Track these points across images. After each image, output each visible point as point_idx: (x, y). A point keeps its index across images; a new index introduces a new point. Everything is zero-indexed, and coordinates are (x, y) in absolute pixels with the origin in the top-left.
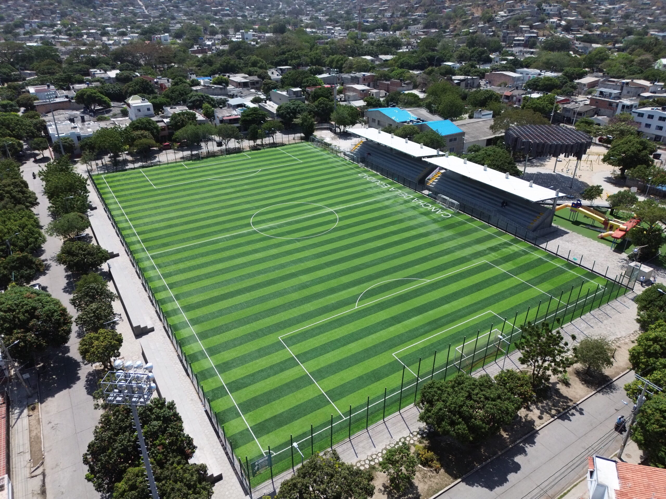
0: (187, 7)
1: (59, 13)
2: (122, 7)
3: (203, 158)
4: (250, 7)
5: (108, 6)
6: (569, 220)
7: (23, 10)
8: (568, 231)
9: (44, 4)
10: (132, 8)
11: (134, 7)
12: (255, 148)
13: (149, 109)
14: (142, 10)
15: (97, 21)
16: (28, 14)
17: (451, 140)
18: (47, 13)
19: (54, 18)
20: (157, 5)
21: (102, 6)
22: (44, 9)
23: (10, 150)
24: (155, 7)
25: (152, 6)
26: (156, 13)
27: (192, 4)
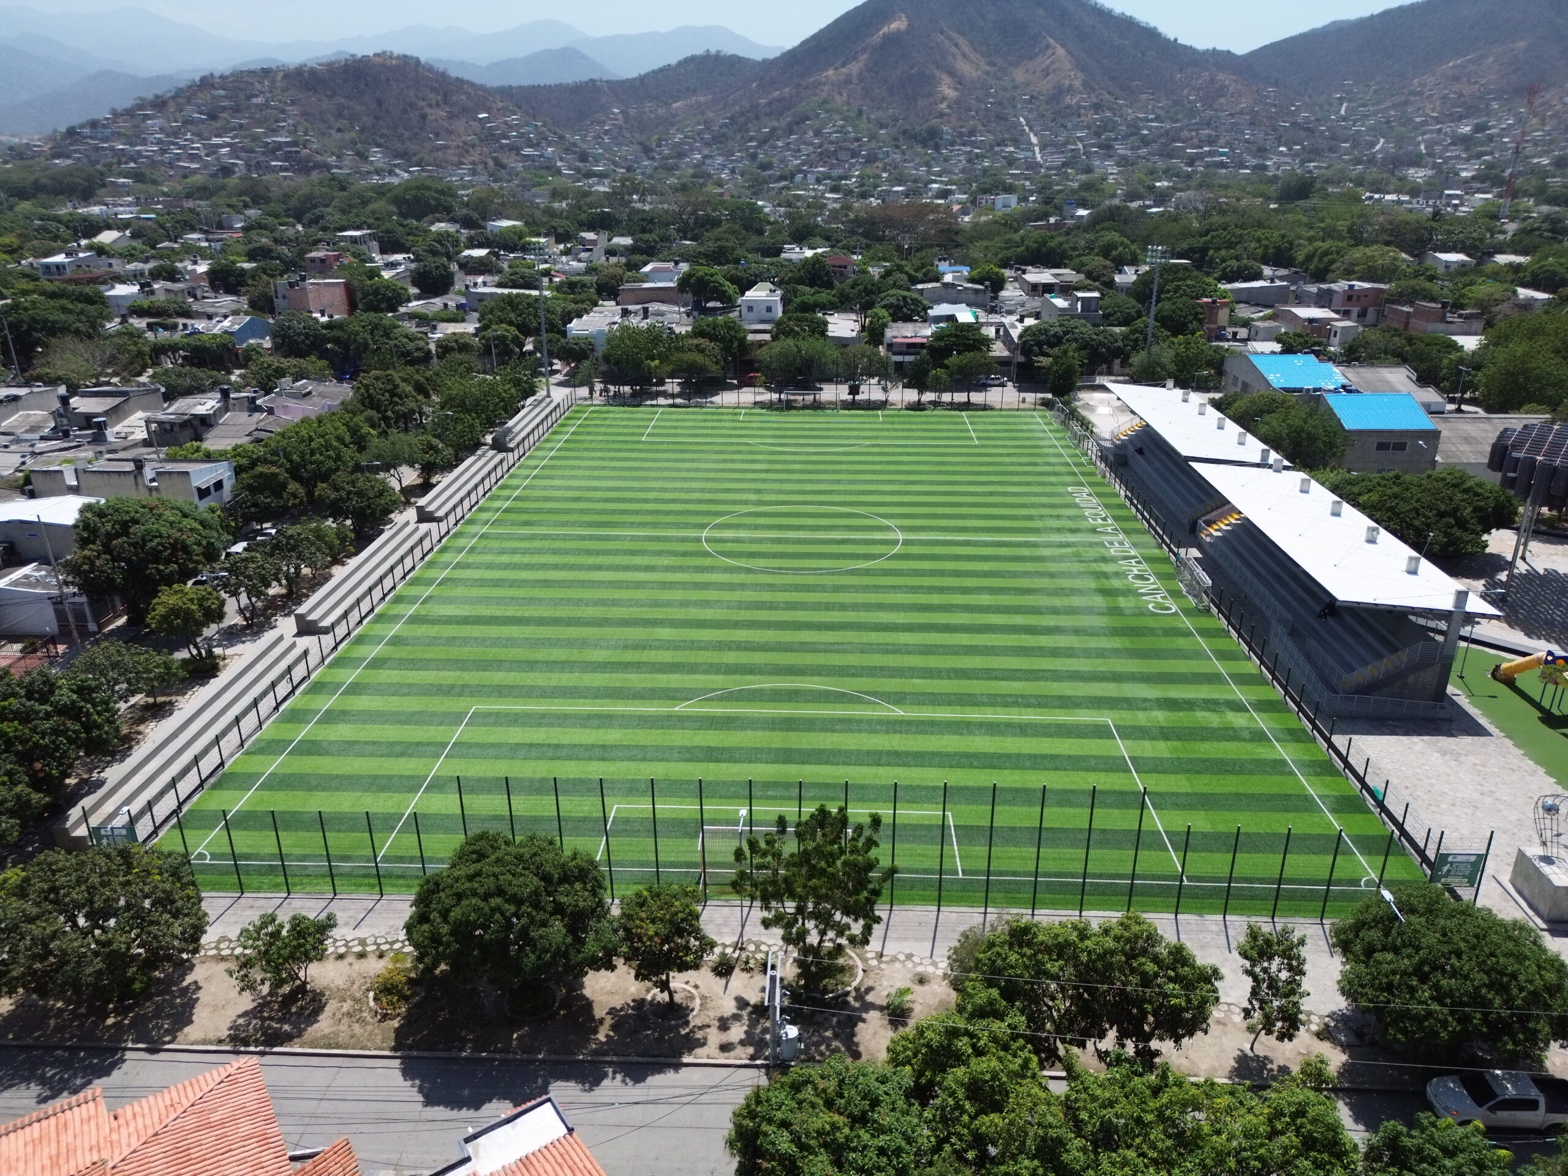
0: (1132, 149)
1: (863, 157)
2: (992, 147)
5: (964, 145)
6: (1537, 706)
7: (806, 150)
8: (1494, 731)
9: (845, 141)
10: (1012, 149)
11: (1017, 147)
12: (916, 406)
13: (769, 309)
14: (1029, 154)
16: (812, 156)
18: (843, 156)
19: (854, 165)
20: (1065, 144)
21: (953, 143)
22: (841, 148)
24: (1060, 148)
25: (1055, 145)
26: (1058, 159)
27: (1145, 142)
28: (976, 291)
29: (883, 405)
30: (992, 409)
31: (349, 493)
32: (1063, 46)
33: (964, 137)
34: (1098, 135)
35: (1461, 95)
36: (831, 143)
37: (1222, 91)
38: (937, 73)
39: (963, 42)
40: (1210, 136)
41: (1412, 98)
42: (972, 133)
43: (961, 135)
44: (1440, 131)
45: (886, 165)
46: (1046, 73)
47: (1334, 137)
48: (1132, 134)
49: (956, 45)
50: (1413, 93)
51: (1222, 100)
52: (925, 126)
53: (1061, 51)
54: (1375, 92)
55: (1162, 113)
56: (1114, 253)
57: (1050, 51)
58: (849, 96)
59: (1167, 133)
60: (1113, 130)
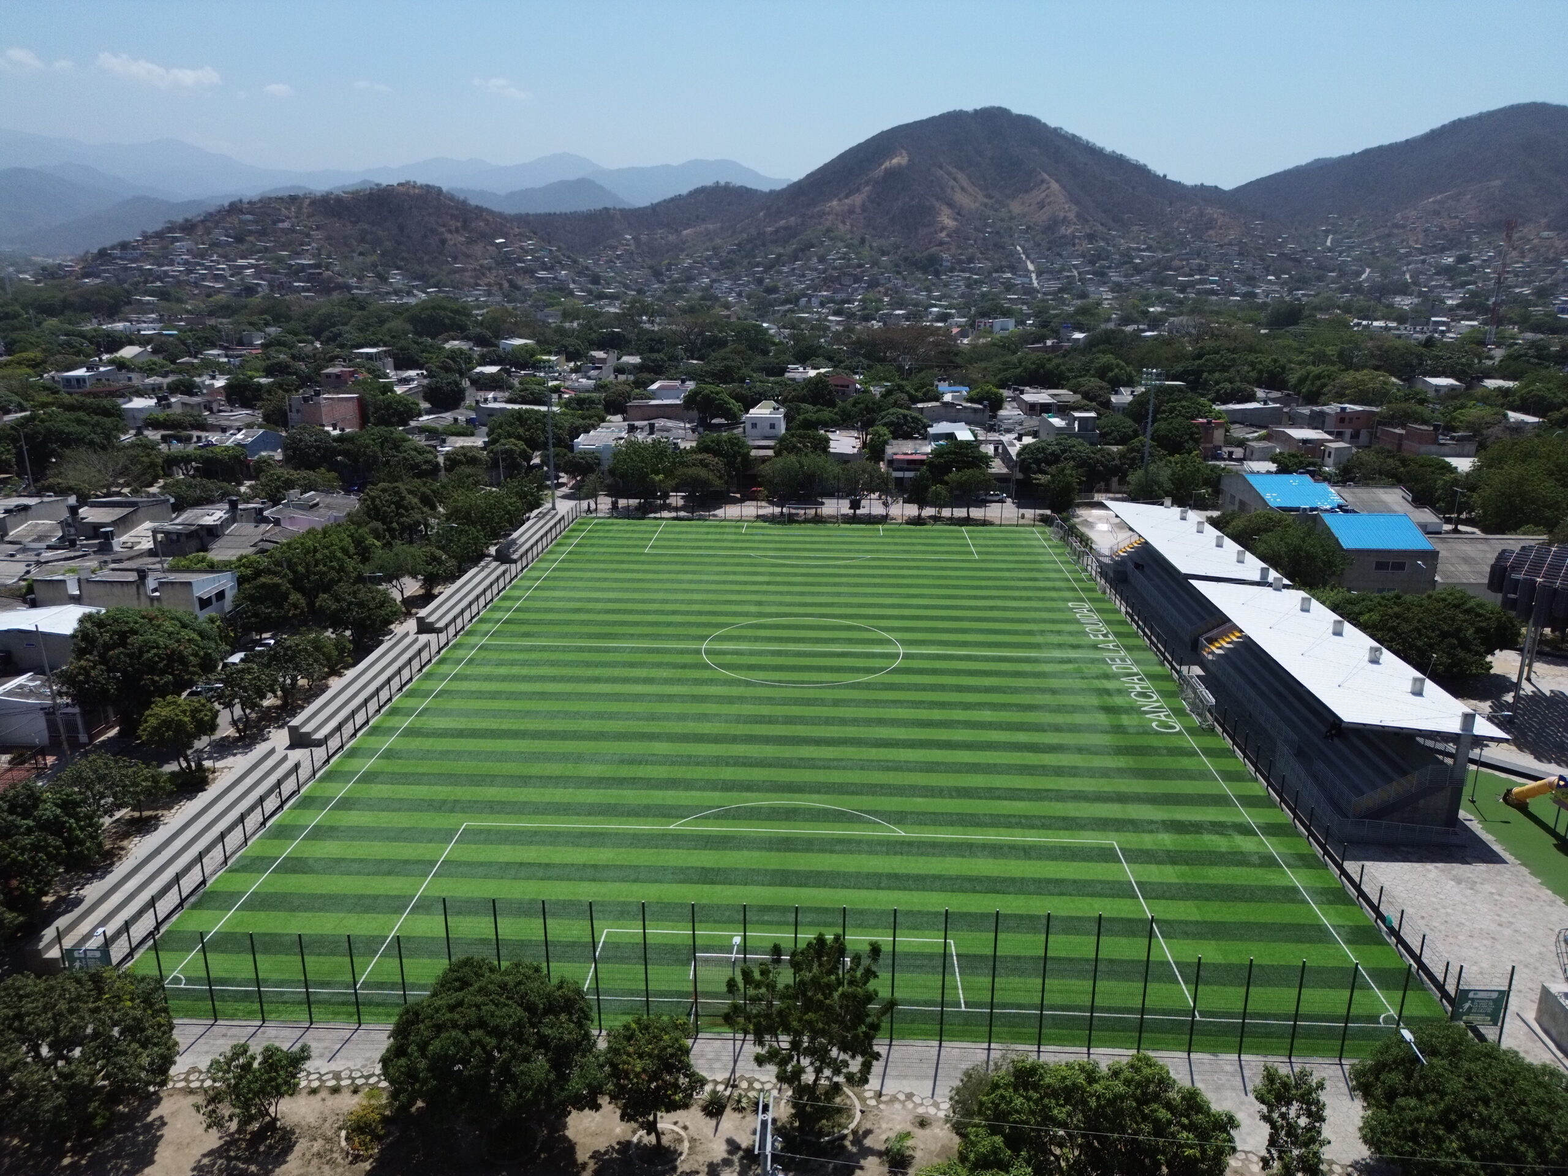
0: (1125, 276)
1: (866, 282)
2: (990, 273)
3: (796, 522)
4: (1278, 278)
5: (963, 271)
8: (1505, 855)
9: (848, 267)
10: (1009, 275)
11: (1014, 274)
13: (772, 426)
14: (1026, 280)
15: (930, 297)
17: (1380, 566)
18: (846, 281)
19: (856, 290)
20: (1060, 271)
21: (952, 270)
22: (845, 274)
24: (1056, 274)
25: (1051, 272)
26: (1055, 285)
27: (1138, 270)
28: (975, 410)
29: (884, 519)
30: (991, 524)
31: (350, 603)
32: (1057, 181)
33: (961, 265)
34: (1092, 262)
35: (1442, 229)
36: (835, 268)
37: (1211, 224)
38: (937, 204)
39: (960, 176)
40: (1200, 265)
41: (1396, 231)
42: (971, 260)
43: (960, 262)
44: (1424, 261)
45: (887, 289)
46: (1041, 205)
47: (1321, 267)
48: (1125, 263)
49: (955, 179)
50: (1396, 226)
51: (1211, 232)
52: (925, 254)
53: (1055, 186)
54: (1359, 225)
55: (1153, 243)
56: (1110, 374)
57: (1044, 186)
58: (852, 226)
59: (1159, 262)
60: (1107, 258)
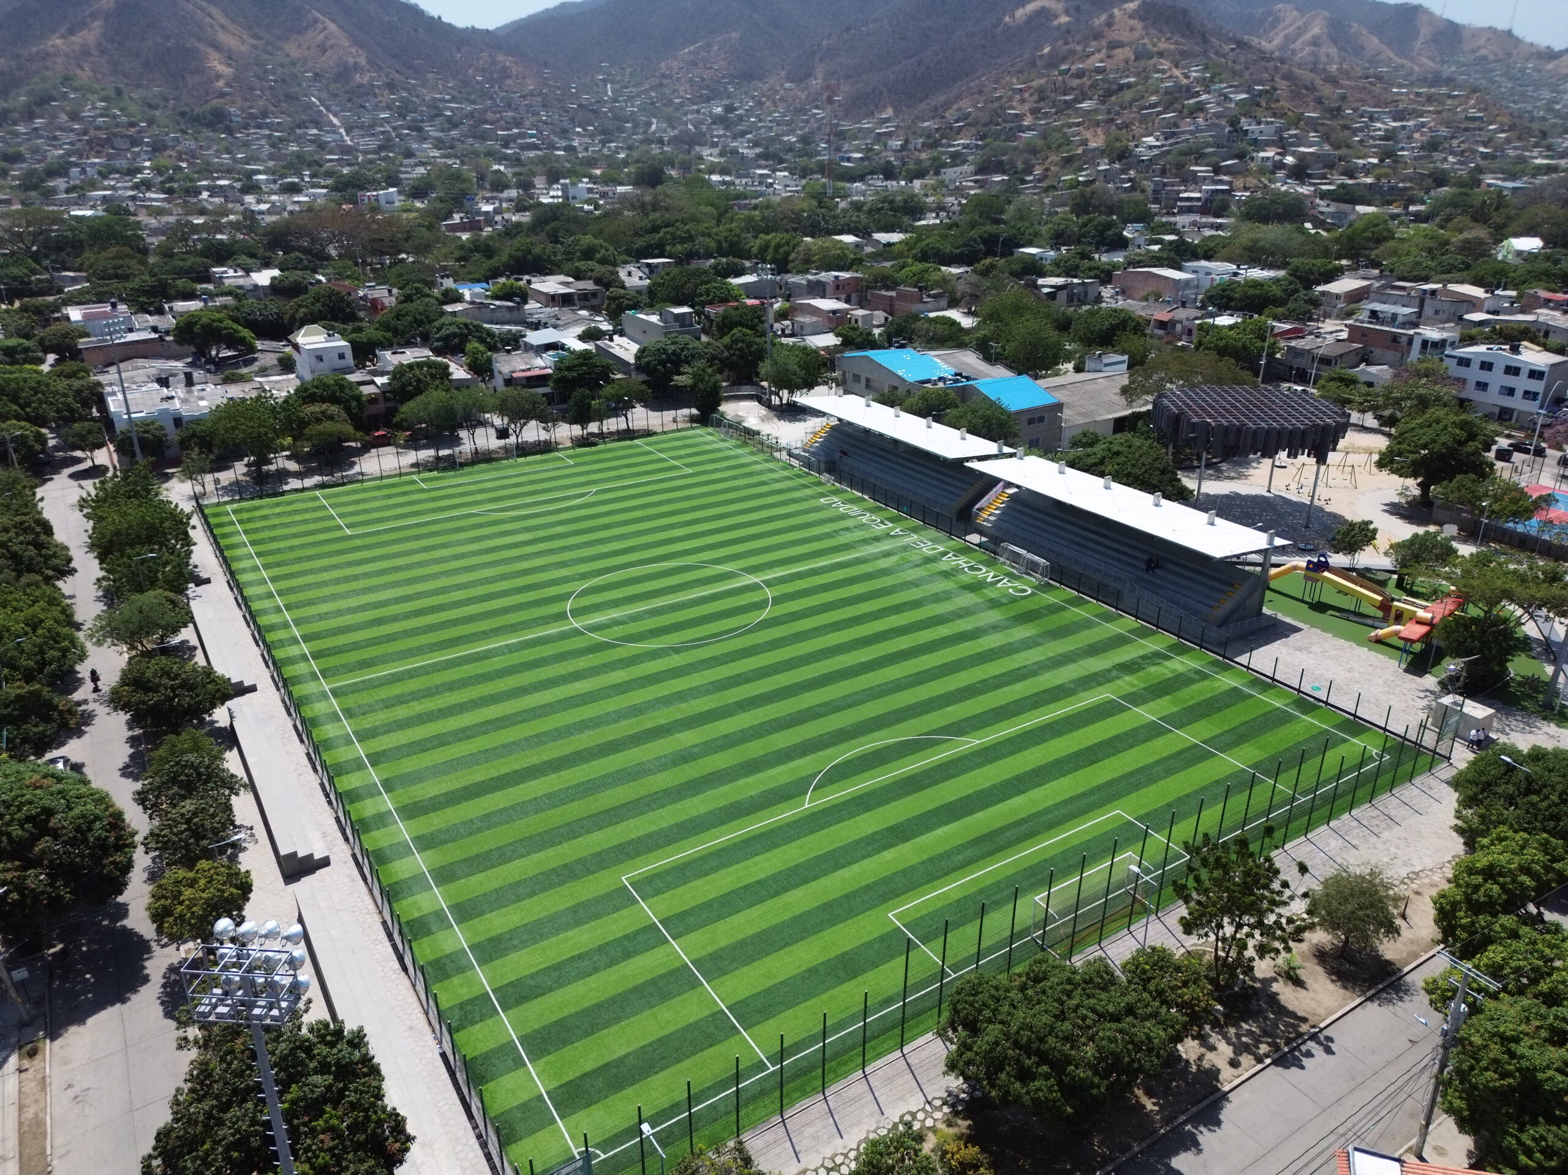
0: (442, 131)
1: (147, 144)
2: (292, 129)
3: (462, 465)
4: (585, 130)
5: (259, 127)
6: (1302, 601)
7: (67, 138)
8: (1300, 625)
9: (117, 126)
10: (315, 131)
11: (320, 130)
12: (583, 442)
13: (342, 356)
14: (337, 137)
15: (234, 159)
16: (79, 145)
17: (1031, 422)
18: (121, 144)
19: (138, 154)
20: (373, 126)
21: (246, 126)
22: (115, 135)
23: (16, 450)
24: (368, 129)
25: (362, 127)
26: (371, 143)
27: (453, 124)
28: (508, 308)
32: (332, 20)
33: (254, 120)
34: (402, 116)
35: (703, 79)
36: (98, 128)
38: (201, 47)
39: (213, 10)
40: (514, 118)
41: (665, 81)
42: (265, 114)
43: (252, 117)
45: (180, 153)
46: (323, 48)
47: (616, 118)
48: (437, 116)
49: (209, 15)
50: (663, 76)
52: (207, 107)
53: (332, 27)
54: (631, 75)
55: (455, 93)
57: (320, 26)
58: (93, 71)
59: (470, 115)
60: (415, 111)
